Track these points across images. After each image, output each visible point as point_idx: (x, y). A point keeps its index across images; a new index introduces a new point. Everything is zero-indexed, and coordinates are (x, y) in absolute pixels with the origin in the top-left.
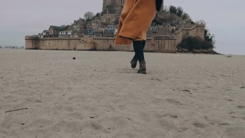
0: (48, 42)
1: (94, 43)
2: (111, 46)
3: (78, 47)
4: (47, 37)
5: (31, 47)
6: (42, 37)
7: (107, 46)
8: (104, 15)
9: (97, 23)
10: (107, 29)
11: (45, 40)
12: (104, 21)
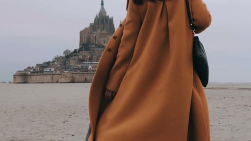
0: (35, 77)
1: (73, 77)
2: (86, 79)
3: (60, 81)
4: (34, 73)
5: (21, 81)
6: (29, 73)
7: (83, 79)
8: (81, 52)
9: (75, 59)
10: (83, 65)
11: (32, 75)
12: (81, 57)
